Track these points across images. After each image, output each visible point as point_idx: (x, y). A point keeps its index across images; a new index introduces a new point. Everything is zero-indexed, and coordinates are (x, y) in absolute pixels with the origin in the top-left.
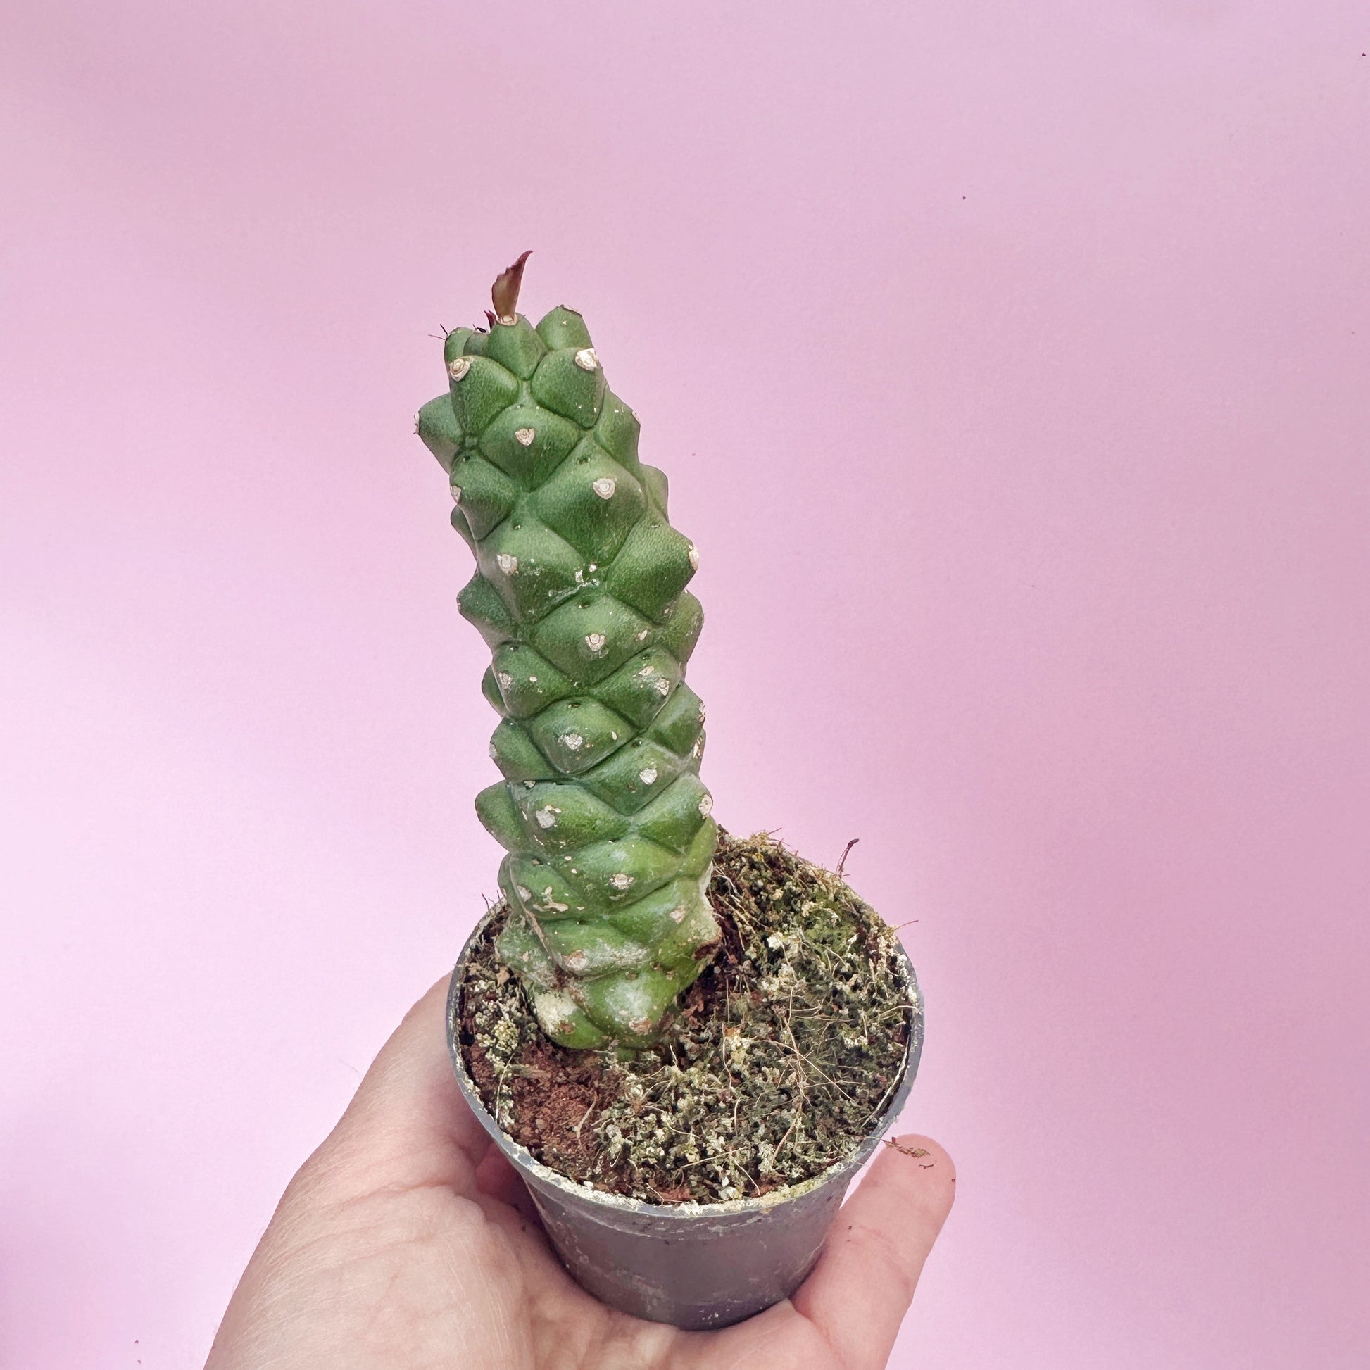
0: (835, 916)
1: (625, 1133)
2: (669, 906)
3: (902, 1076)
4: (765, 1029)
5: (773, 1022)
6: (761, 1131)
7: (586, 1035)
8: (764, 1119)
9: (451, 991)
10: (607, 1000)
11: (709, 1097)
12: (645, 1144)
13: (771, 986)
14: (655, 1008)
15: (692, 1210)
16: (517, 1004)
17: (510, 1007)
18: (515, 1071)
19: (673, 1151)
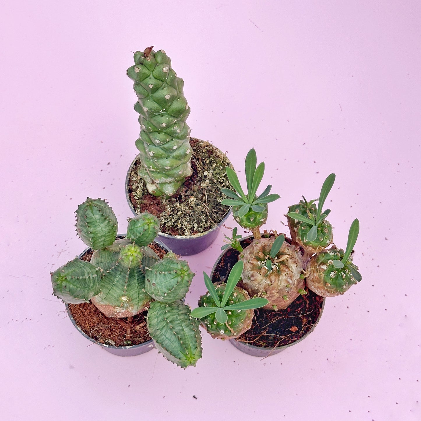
0: (221, 167)
1: (165, 219)
2: (179, 171)
3: (230, 209)
4: (201, 195)
5: (203, 194)
6: (196, 221)
7: (158, 194)
8: (197, 218)
9: (126, 179)
10: (163, 188)
11: (185, 212)
12: (169, 222)
13: (203, 185)
14: (175, 191)
15: (178, 237)
16: (142, 185)
17: (141, 185)
18: (141, 202)
19: (175, 224)
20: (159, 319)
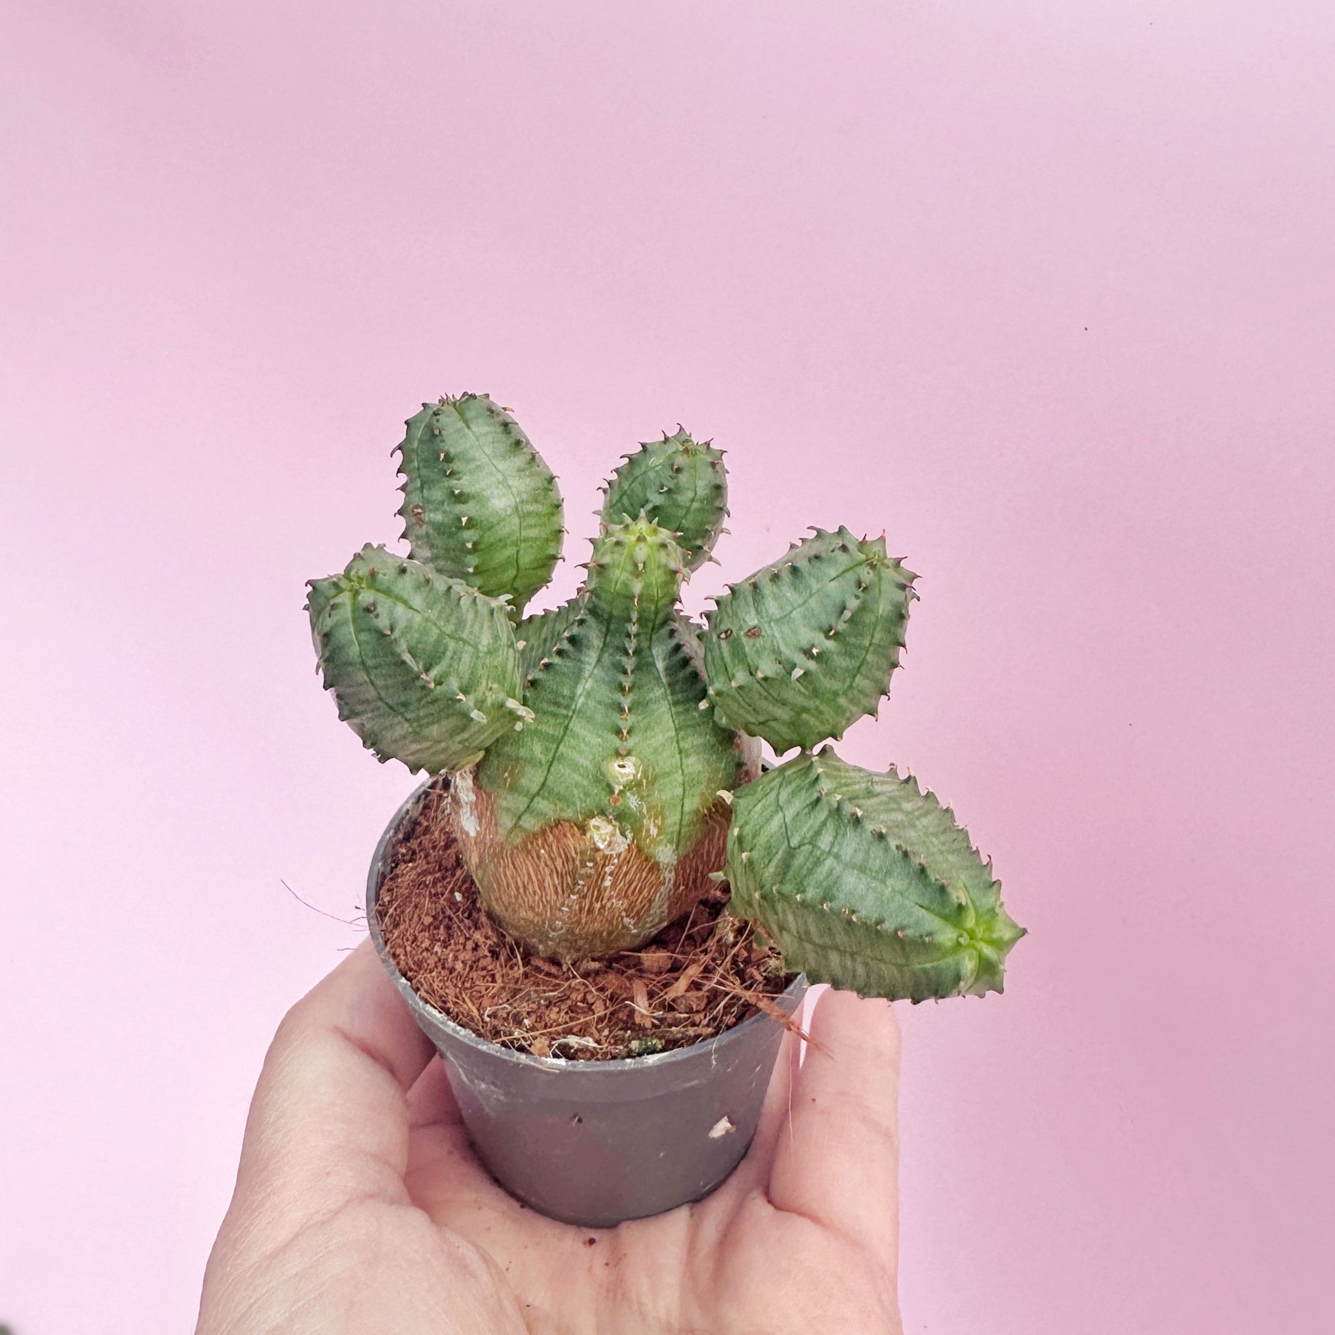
20: (790, 813)
